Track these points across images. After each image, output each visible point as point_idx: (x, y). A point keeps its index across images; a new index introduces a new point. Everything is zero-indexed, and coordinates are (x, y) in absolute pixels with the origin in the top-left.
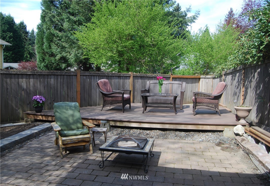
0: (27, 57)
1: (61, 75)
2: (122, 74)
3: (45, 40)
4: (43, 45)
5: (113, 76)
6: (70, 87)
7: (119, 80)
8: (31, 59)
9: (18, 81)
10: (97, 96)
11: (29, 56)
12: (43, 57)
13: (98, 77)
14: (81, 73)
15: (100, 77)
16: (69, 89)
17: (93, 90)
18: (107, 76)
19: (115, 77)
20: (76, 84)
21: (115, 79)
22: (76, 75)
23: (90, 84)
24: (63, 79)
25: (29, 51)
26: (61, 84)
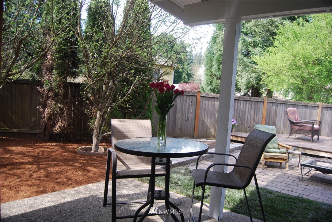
0: (185, 77)
1: (250, 101)
2: (310, 104)
3: (214, 62)
4: (211, 67)
5: (300, 105)
6: (257, 113)
7: (306, 110)
8: (189, 80)
9: (214, 104)
10: (282, 124)
11: (187, 77)
12: (211, 80)
13: (284, 105)
14: (268, 100)
15: (286, 105)
16: (256, 115)
17: (278, 117)
18: (293, 105)
19: (302, 106)
20: (262, 110)
21: (301, 108)
22: (264, 102)
23: (276, 111)
24: (252, 104)
25: (187, 71)
26: (249, 109)
